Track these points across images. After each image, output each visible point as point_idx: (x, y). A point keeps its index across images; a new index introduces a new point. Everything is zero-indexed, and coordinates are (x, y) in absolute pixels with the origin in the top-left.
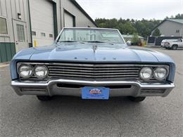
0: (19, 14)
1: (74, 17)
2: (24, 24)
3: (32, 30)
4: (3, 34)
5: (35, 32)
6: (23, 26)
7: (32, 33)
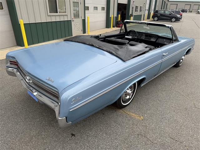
2: (79, 1)
4: (63, 13)
5: (88, 7)
6: (78, 3)
7: (86, 8)
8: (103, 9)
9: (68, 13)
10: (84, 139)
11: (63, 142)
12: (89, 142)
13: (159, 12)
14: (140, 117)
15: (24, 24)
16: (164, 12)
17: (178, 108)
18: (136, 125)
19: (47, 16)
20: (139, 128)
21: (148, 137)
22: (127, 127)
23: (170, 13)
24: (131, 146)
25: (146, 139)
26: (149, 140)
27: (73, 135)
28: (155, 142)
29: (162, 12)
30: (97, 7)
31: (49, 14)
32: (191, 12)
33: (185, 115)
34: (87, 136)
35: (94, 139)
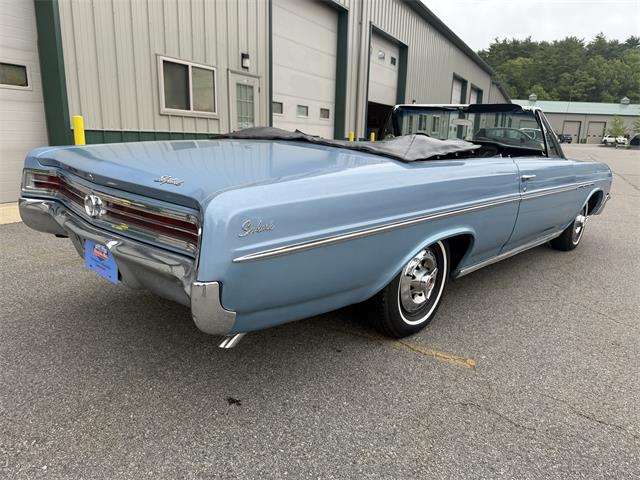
0: (245, 56)
1: (403, 49)
2: (255, 83)
3: (274, 100)
4: (206, 111)
5: (281, 104)
6: (252, 87)
7: (274, 106)
8: (325, 113)
9: (221, 111)
10: (274, 413)
11: (199, 418)
12: (290, 420)
13: (489, 134)
14: (465, 360)
15: (86, 131)
16: (505, 135)
17: (588, 342)
18: (455, 380)
19: (157, 116)
20: (464, 388)
21: (501, 412)
22: (422, 386)
23: (523, 137)
24: (443, 434)
25: (493, 417)
26: (506, 418)
27: (232, 401)
28: (527, 424)
29: (499, 133)
30: (307, 107)
31: (164, 110)
32: (584, 142)
33: (618, 360)
34: (284, 404)
35: (308, 413)
